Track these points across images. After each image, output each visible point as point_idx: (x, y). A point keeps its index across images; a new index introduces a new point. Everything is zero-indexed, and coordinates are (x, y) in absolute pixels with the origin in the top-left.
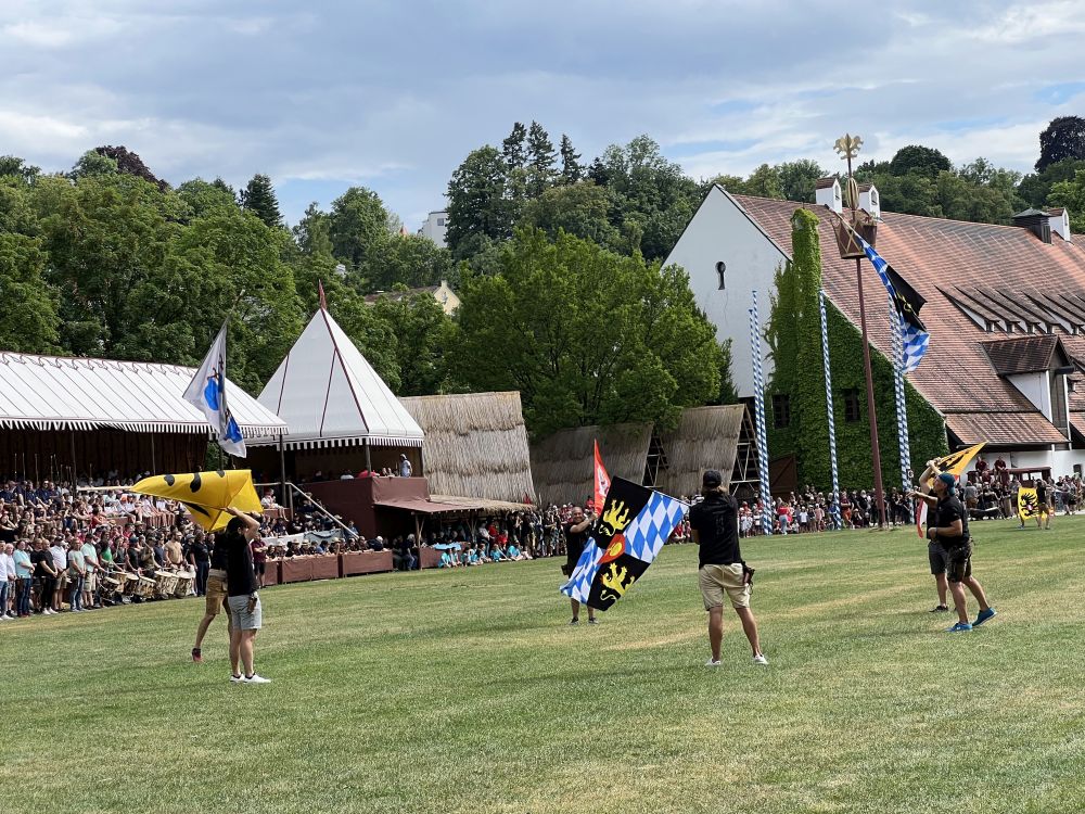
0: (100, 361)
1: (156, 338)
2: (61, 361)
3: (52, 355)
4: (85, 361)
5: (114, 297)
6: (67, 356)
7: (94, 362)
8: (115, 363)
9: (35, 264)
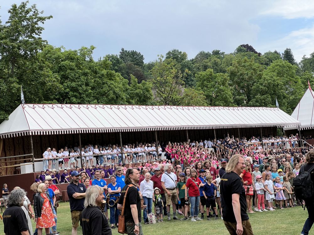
0: (245, 107)
1: (260, 100)
2: (235, 108)
3: (232, 106)
4: (241, 108)
5: (248, 88)
6: (236, 107)
7: (243, 108)
8: (249, 108)
9: (226, 81)
